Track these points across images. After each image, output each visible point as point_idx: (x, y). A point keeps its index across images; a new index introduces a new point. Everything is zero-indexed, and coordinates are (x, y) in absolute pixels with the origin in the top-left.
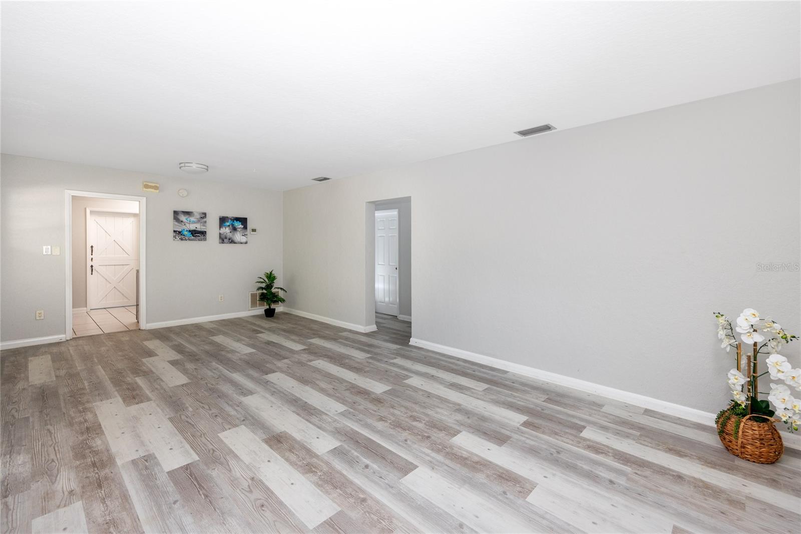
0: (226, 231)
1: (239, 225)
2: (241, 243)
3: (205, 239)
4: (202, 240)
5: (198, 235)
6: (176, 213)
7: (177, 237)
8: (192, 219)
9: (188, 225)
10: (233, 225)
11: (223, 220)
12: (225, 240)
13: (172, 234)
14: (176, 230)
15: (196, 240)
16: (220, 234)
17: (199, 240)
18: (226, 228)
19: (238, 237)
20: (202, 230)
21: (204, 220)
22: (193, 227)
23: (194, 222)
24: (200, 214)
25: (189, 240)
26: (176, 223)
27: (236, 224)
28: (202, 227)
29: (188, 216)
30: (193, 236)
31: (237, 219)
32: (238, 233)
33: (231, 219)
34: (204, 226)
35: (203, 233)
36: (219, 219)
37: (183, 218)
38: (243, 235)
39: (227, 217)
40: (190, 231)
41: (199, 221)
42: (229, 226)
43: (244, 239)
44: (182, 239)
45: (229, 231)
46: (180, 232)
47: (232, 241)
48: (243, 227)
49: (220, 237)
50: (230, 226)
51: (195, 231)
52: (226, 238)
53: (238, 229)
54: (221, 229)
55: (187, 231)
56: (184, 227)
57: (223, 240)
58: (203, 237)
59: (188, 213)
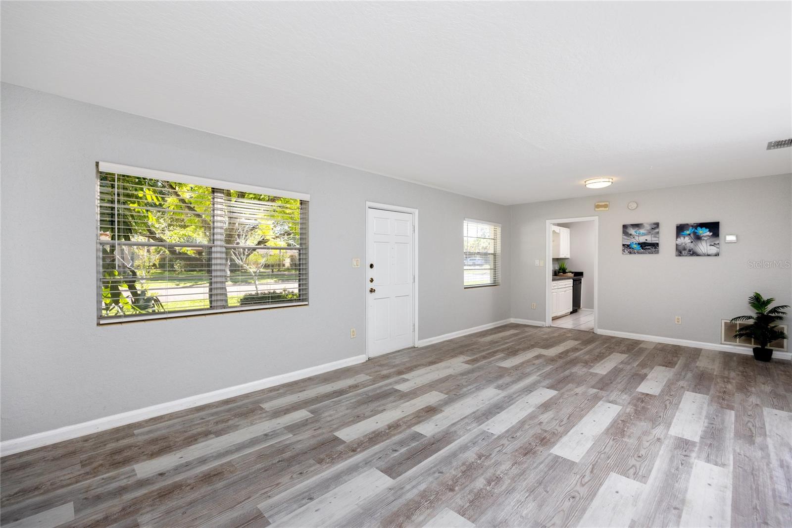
0: (686, 241)
1: (705, 233)
2: (709, 255)
3: (657, 252)
4: (652, 253)
5: (649, 247)
6: (625, 227)
7: (626, 251)
8: (642, 231)
9: (637, 238)
10: (695, 233)
11: (681, 229)
12: (683, 252)
13: (621, 247)
14: (624, 243)
15: (646, 253)
16: (677, 245)
17: (649, 253)
18: (684, 238)
19: (703, 247)
20: (653, 242)
21: (657, 230)
22: (642, 239)
23: (644, 235)
24: (651, 224)
25: (638, 253)
26: (625, 237)
27: (701, 232)
28: (653, 239)
29: (637, 228)
30: (642, 249)
31: (702, 225)
32: (704, 243)
33: (692, 226)
34: (655, 237)
35: (655, 245)
36: (676, 228)
37: (632, 231)
38: (711, 245)
39: (687, 224)
40: (639, 244)
41: (650, 232)
42: (689, 235)
43: (713, 250)
44: (630, 253)
45: (690, 241)
46: (628, 246)
47: (693, 253)
48: (711, 234)
49: (677, 249)
50: (692, 235)
51: (644, 243)
52: (685, 249)
53: (703, 238)
54: (678, 240)
55: (636, 244)
56: (633, 240)
57: (681, 252)
58: (654, 250)
59: (637, 226)
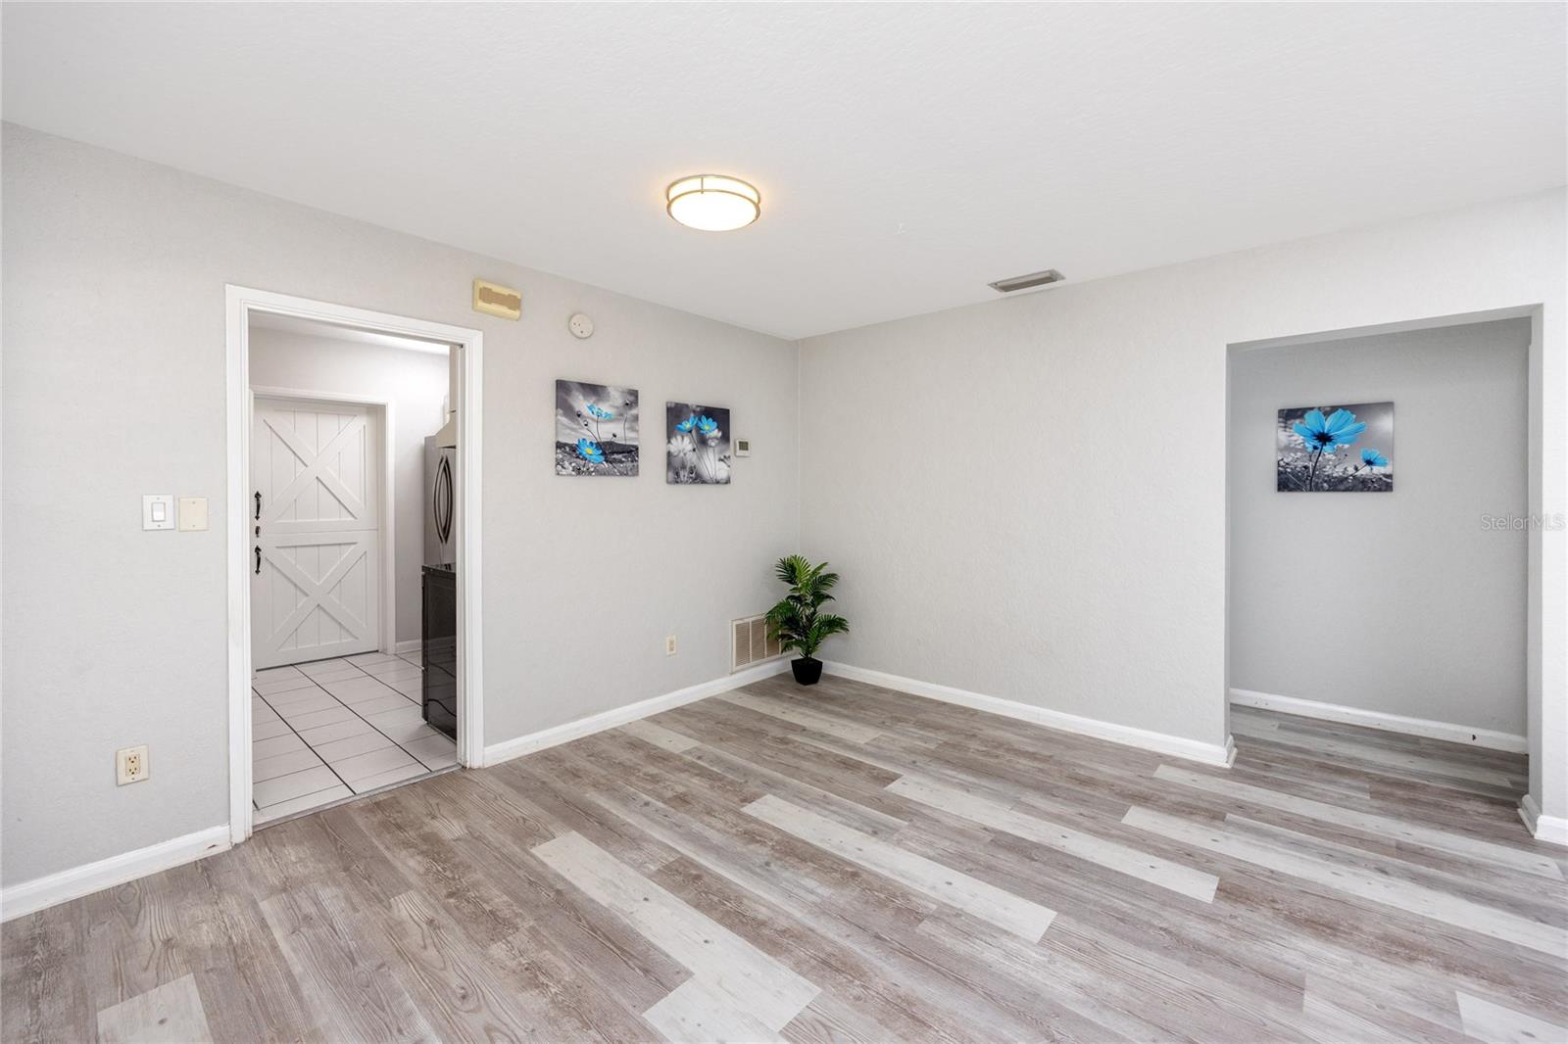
0: (683, 445)
1: (711, 429)
2: (718, 482)
3: (635, 472)
4: (627, 475)
5: (620, 456)
6: (562, 387)
7: (566, 464)
8: (605, 408)
9: (593, 426)
10: (698, 429)
11: (675, 414)
12: (682, 473)
13: (551, 454)
14: (563, 440)
15: (614, 474)
16: (669, 454)
17: (622, 474)
18: (683, 438)
19: (711, 464)
20: (628, 443)
21: (634, 412)
22: (605, 432)
23: (610, 420)
24: (623, 392)
25: (600, 473)
26: (564, 420)
27: (706, 428)
28: (631, 435)
29: (594, 398)
30: (607, 462)
31: (709, 412)
32: (710, 451)
33: (694, 412)
34: (633, 429)
35: (631, 452)
36: (665, 410)
37: (581, 403)
38: (721, 460)
39: (687, 406)
40: (599, 445)
41: (621, 415)
42: (690, 432)
43: (722, 474)
44: (578, 471)
45: (690, 447)
46: (574, 449)
47: (698, 478)
48: (720, 434)
49: (669, 464)
50: (694, 432)
51: (611, 444)
52: (683, 467)
53: (710, 442)
54: (673, 441)
55: (591, 443)
56: (585, 431)
57: (677, 474)
58: (630, 465)
59: (594, 390)
